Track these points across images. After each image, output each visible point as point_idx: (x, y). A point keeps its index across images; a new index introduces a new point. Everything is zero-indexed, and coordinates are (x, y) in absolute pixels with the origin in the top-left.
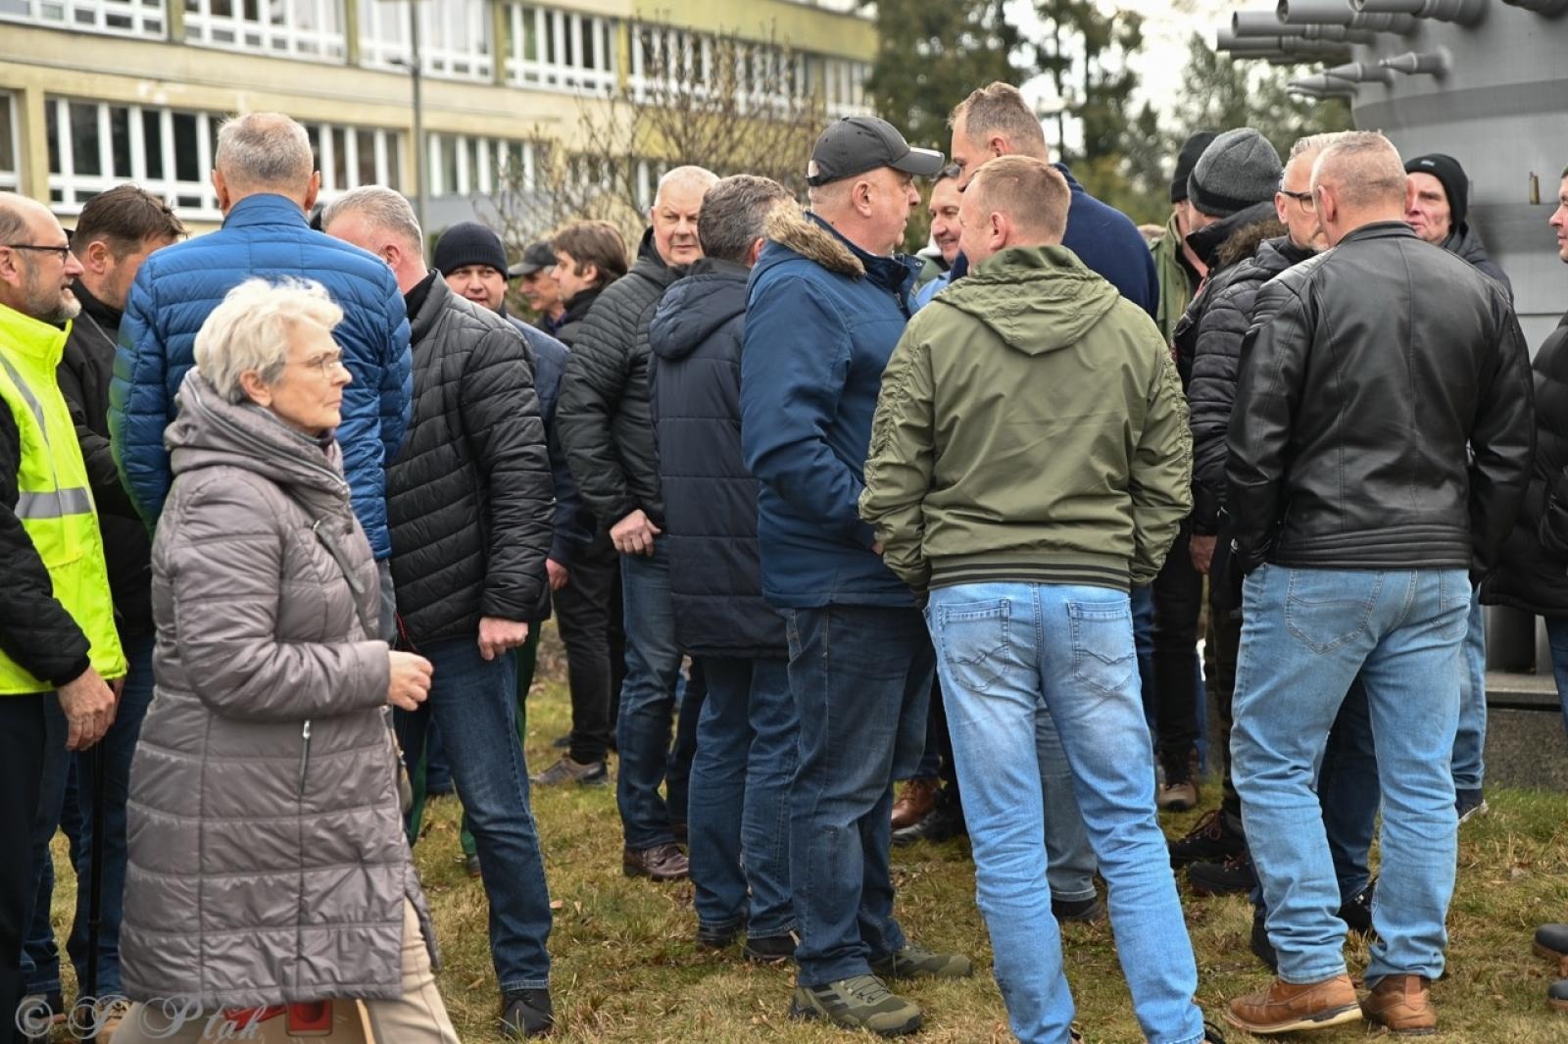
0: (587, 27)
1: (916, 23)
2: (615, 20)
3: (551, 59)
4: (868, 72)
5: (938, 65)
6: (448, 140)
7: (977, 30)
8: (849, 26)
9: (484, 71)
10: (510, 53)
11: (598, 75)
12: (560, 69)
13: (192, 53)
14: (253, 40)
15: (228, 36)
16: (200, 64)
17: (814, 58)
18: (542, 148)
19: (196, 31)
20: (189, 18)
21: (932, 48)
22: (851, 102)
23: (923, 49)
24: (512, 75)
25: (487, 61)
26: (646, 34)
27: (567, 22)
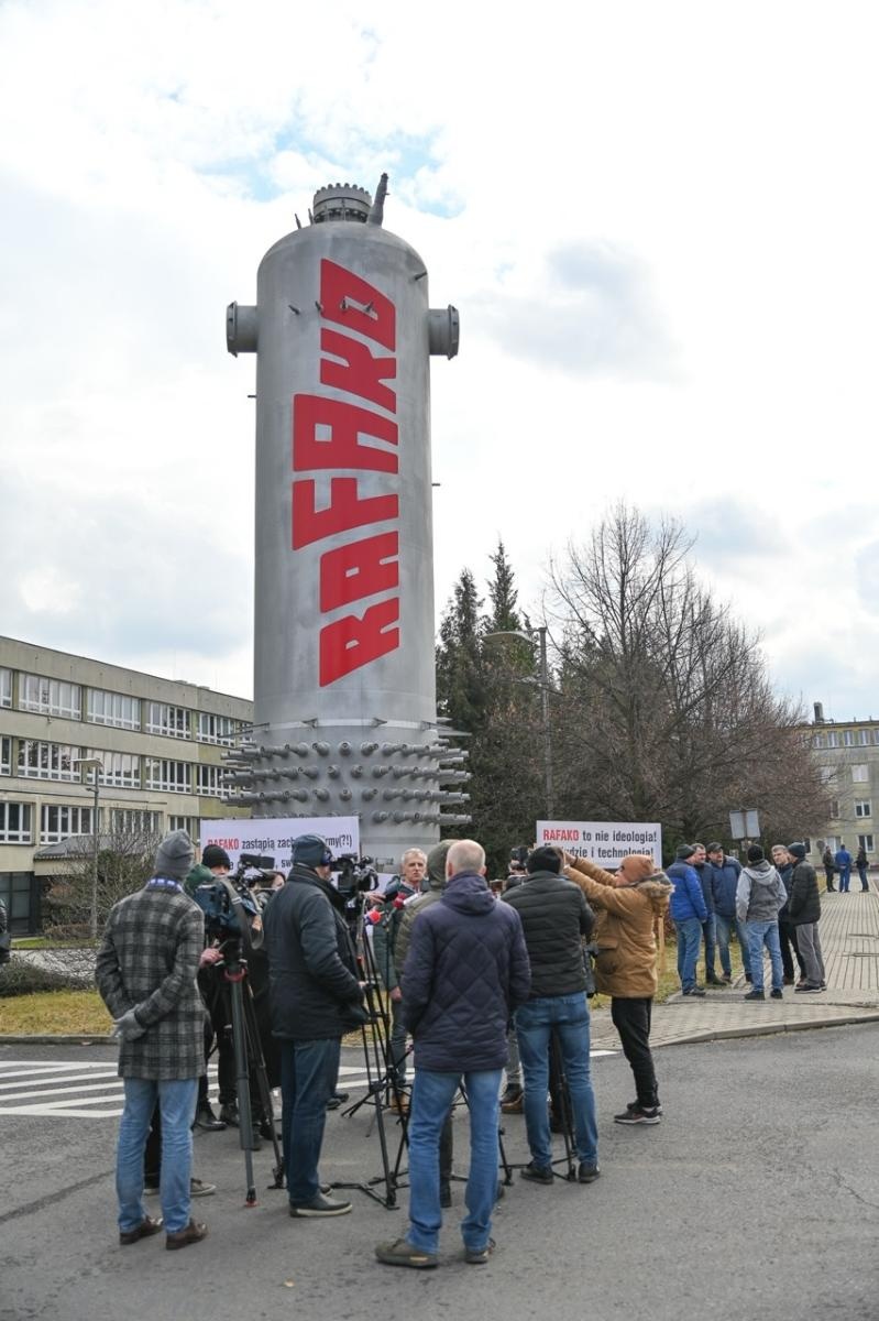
0: (180, 766)
2: (192, 763)
3: (165, 780)
6: (119, 811)
9: (136, 784)
10: (148, 778)
11: (185, 785)
12: (169, 784)
13: (19, 781)
14: (45, 775)
15: (35, 774)
16: (21, 785)
18: (157, 814)
19: (22, 772)
20: (20, 767)
24: (149, 786)
26: (205, 770)
27: (172, 764)
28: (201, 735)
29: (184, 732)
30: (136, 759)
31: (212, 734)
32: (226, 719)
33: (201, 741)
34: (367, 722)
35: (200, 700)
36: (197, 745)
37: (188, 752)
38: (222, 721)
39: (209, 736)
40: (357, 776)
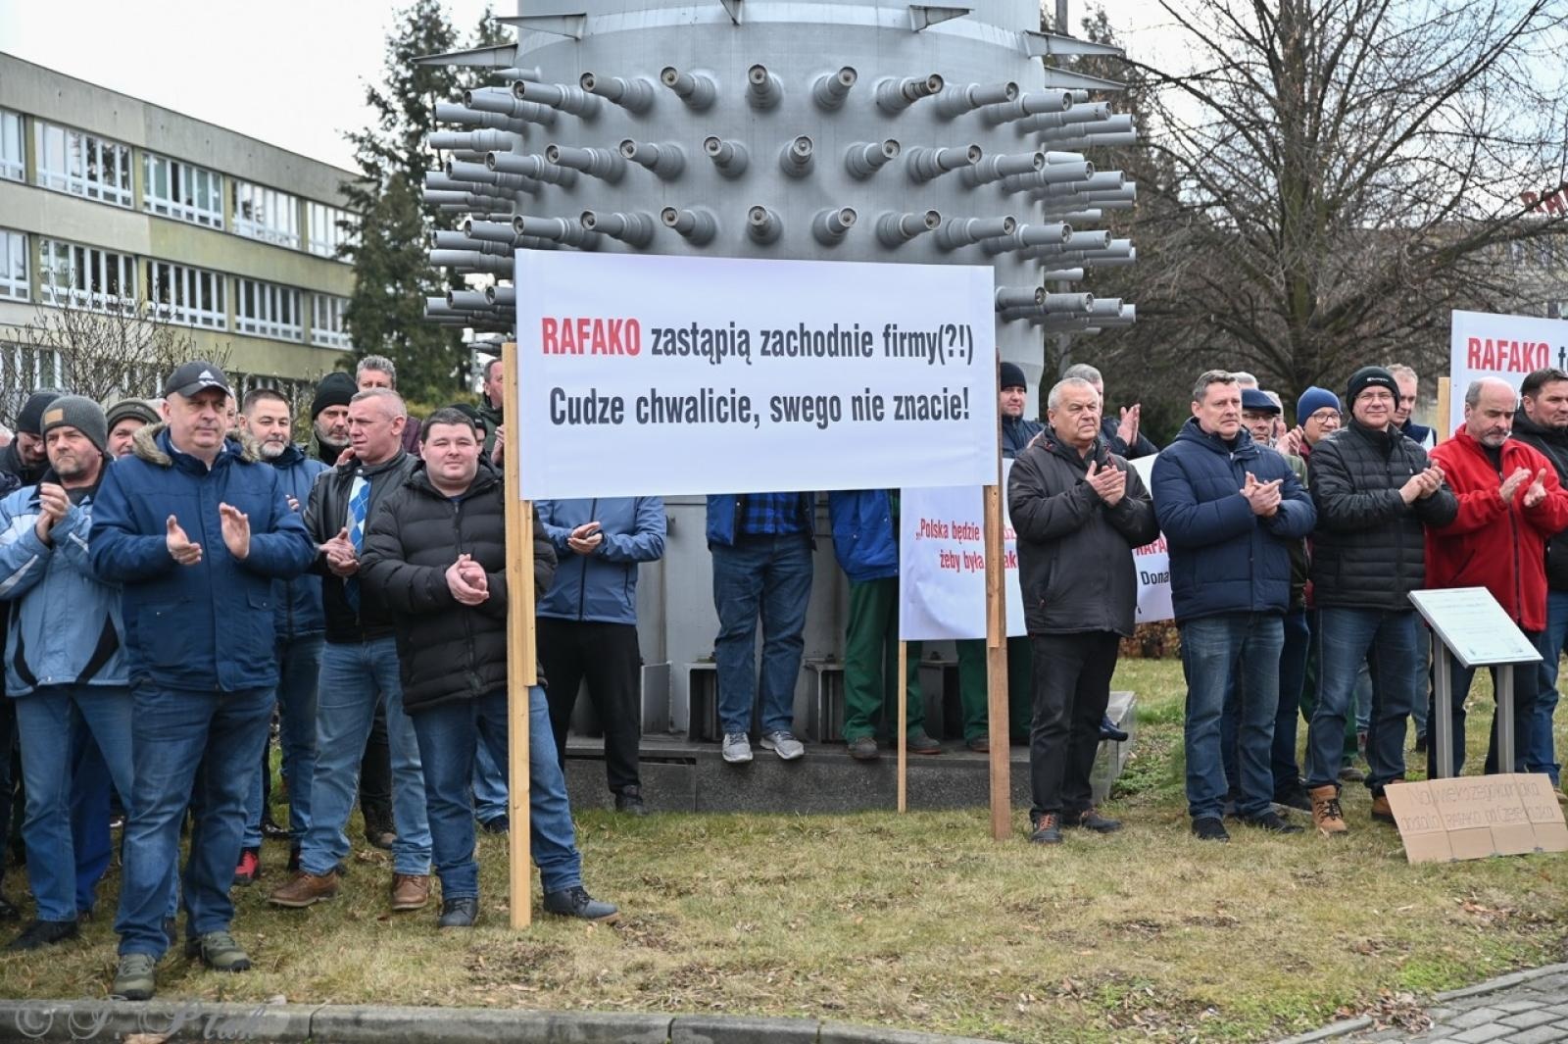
0: (112, 260)
1: (383, 270)
2: (137, 256)
3: (81, 286)
4: (348, 302)
5: (401, 303)
7: (433, 278)
8: (333, 269)
9: (22, 292)
10: (46, 280)
11: (122, 300)
12: (88, 294)
17: (301, 291)
21: (396, 289)
22: (334, 329)
23: (390, 290)
24: (46, 296)
25: (25, 285)
26: (163, 269)
27: (95, 257)
28: (153, 199)
29: (118, 191)
30: (17, 240)
31: (176, 198)
32: (204, 170)
33: (153, 211)
34: (891, 16)
35: (149, 127)
36: (146, 220)
37: (129, 233)
38: (195, 173)
39: (169, 203)
40: (862, 173)
